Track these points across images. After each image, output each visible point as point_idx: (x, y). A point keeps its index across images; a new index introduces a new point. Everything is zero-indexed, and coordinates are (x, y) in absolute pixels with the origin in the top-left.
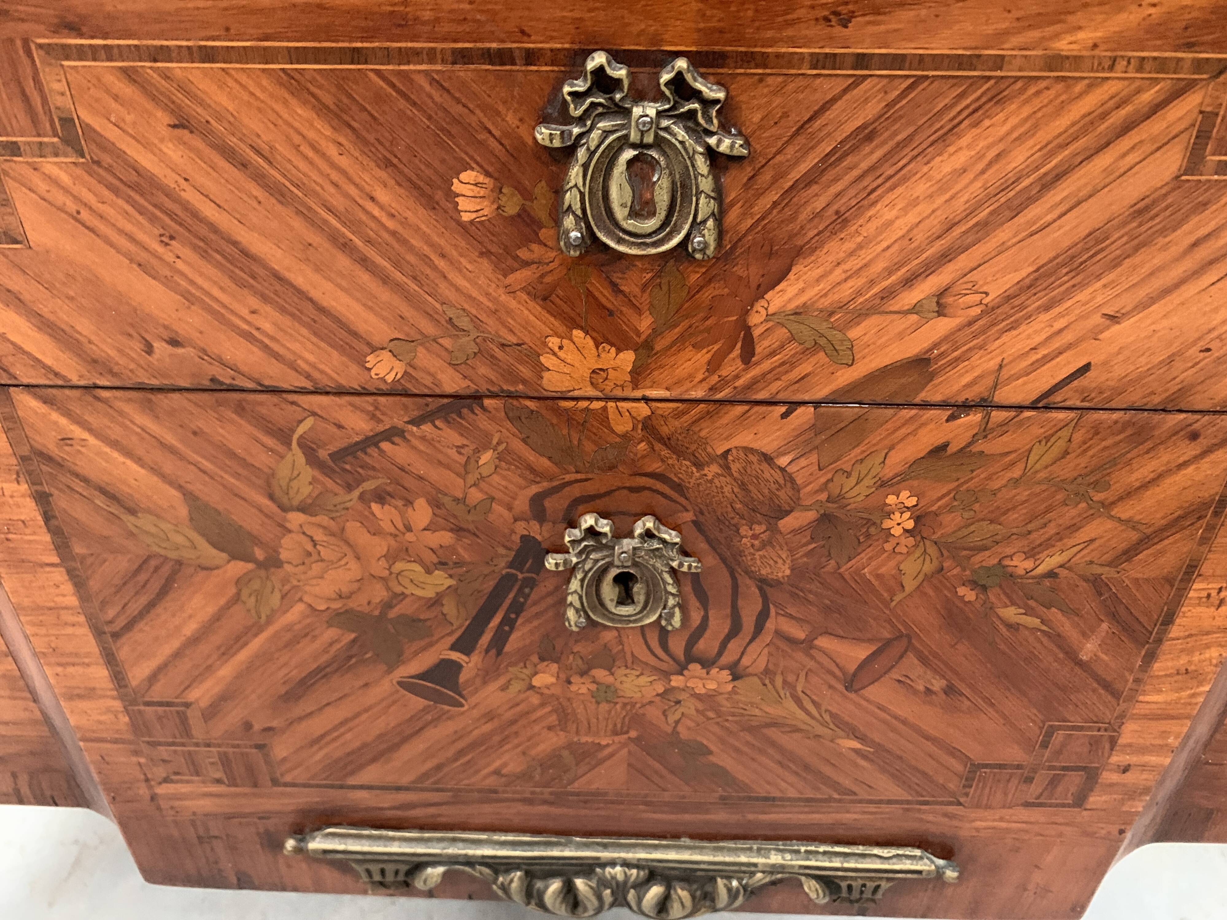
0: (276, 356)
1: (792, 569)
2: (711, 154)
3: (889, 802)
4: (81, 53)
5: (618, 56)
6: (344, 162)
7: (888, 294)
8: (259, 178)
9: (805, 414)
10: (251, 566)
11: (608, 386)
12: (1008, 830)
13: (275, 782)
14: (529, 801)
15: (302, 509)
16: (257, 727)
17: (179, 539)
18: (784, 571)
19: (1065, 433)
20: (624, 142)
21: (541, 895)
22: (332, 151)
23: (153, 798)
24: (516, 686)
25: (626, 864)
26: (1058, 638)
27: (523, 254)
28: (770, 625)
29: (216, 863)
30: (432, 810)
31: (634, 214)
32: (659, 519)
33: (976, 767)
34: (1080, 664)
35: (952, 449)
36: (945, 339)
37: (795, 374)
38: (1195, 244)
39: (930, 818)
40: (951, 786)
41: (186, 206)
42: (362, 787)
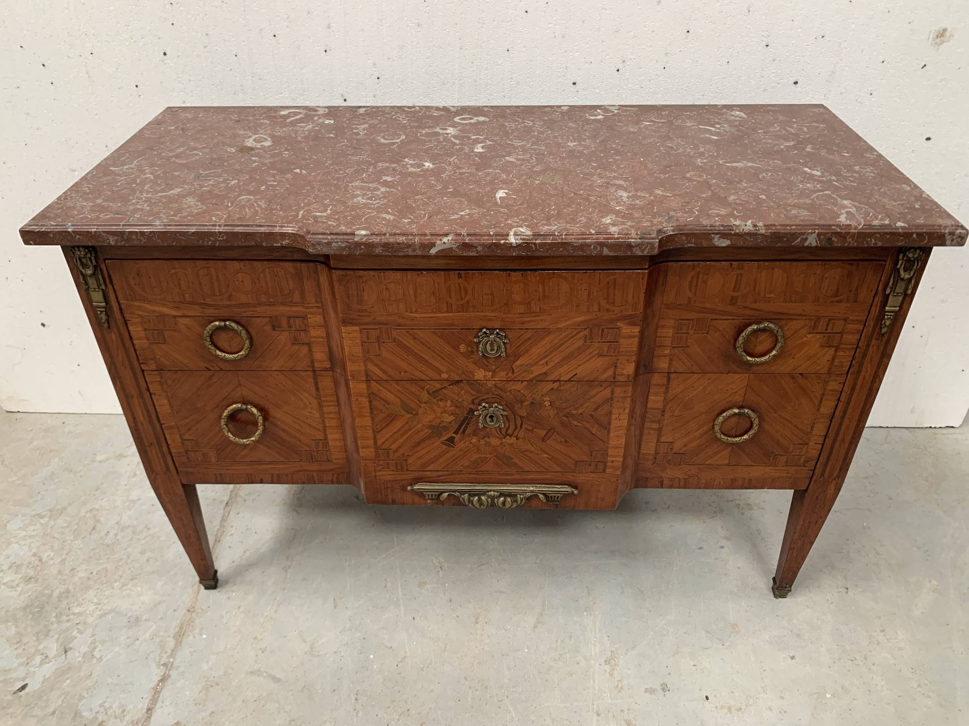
0: (425, 374)
1: (527, 414)
2: (504, 342)
3: (558, 472)
4: (400, 329)
5: (487, 329)
6: (441, 344)
7: (537, 362)
8: (426, 346)
9: (525, 383)
10: (412, 415)
11: (487, 379)
12: (589, 480)
13: (407, 470)
14: (470, 474)
15: (425, 403)
16: (406, 454)
17: (397, 410)
18: (525, 414)
19: (576, 385)
20: (489, 341)
21: (472, 501)
22: (439, 342)
23: (375, 476)
24: (468, 442)
25: (494, 491)
26: (587, 428)
27: (471, 357)
28: (523, 426)
29: (387, 496)
30: (445, 477)
31: (491, 350)
32: (498, 404)
33: (577, 462)
34: (593, 434)
35: (555, 389)
36: (549, 369)
37: (522, 375)
38: (590, 354)
39: (568, 476)
40: (572, 467)
41: (412, 350)
42: (428, 471)
